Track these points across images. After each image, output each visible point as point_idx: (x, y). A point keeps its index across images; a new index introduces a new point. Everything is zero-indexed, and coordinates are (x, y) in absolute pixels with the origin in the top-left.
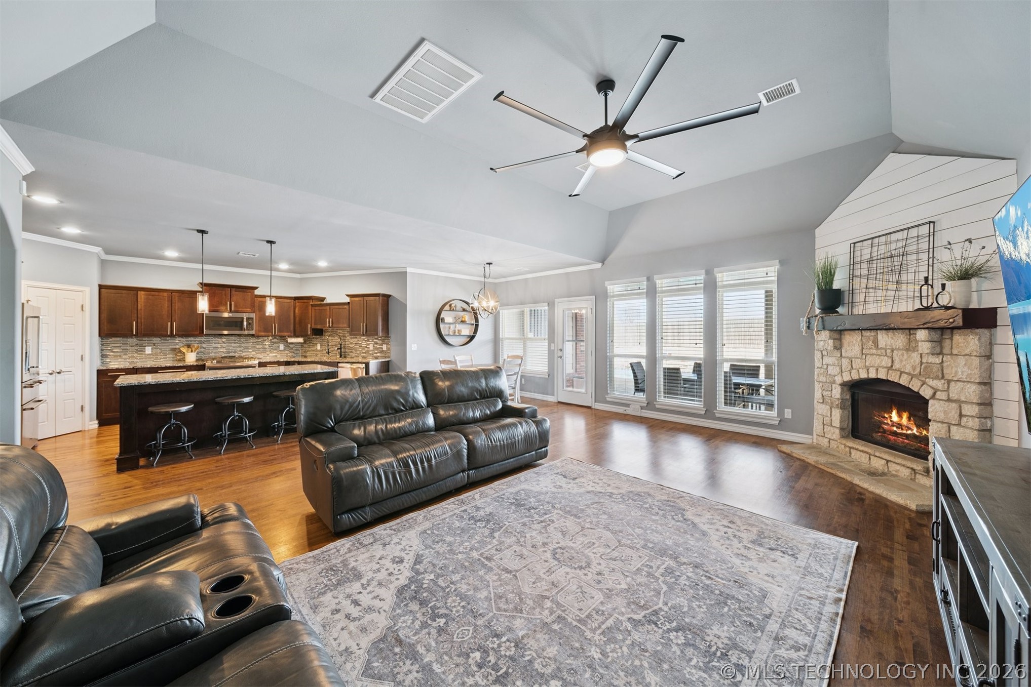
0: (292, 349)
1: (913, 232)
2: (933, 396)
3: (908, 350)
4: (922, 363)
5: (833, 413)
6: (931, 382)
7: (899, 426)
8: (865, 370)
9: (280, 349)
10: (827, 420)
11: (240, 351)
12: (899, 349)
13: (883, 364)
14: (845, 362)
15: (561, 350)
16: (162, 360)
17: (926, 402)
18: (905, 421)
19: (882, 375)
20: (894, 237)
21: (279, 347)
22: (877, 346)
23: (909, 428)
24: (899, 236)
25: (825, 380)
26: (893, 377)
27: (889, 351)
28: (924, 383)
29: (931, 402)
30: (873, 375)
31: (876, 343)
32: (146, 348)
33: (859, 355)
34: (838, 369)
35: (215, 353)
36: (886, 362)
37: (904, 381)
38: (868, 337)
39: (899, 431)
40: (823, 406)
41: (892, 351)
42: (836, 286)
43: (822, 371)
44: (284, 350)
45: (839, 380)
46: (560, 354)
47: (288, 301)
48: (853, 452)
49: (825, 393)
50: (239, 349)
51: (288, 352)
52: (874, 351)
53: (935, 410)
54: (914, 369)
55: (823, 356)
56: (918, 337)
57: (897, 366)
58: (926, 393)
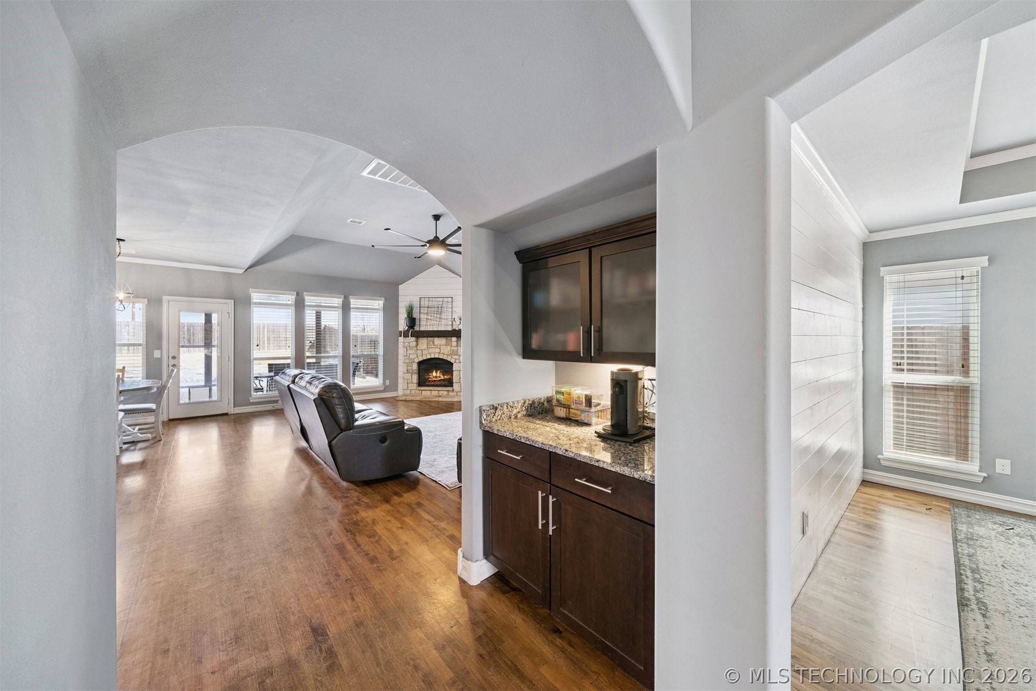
1: (445, 299)
2: (455, 362)
3: (446, 345)
4: (451, 350)
5: (413, 376)
6: (454, 357)
7: (436, 377)
8: (429, 355)
10: (410, 381)
12: (443, 345)
13: (437, 351)
14: (419, 352)
15: (174, 358)
17: (452, 364)
18: (438, 375)
19: (437, 356)
20: (439, 299)
22: (434, 345)
23: (440, 377)
24: (441, 299)
25: (408, 361)
26: (441, 357)
27: (439, 346)
28: (452, 357)
29: (454, 364)
30: (433, 356)
31: (433, 342)
33: (426, 348)
34: (416, 355)
36: (438, 350)
37: (445, 358)
38: (430, 341)
39: (436, 379)
40: (408, 374)
41: (440, 346)
42: (414, 316)
43: (407, 357)
45: (417, 360)
46: (172, 362)
48: (423, 392)
49: (408, 368)
52: (433, 346)
53: (455, 367)
54: (448, 352)
55: (407, 350)
56: (453, 340)
57: (442, 352)
58: (452, 361)
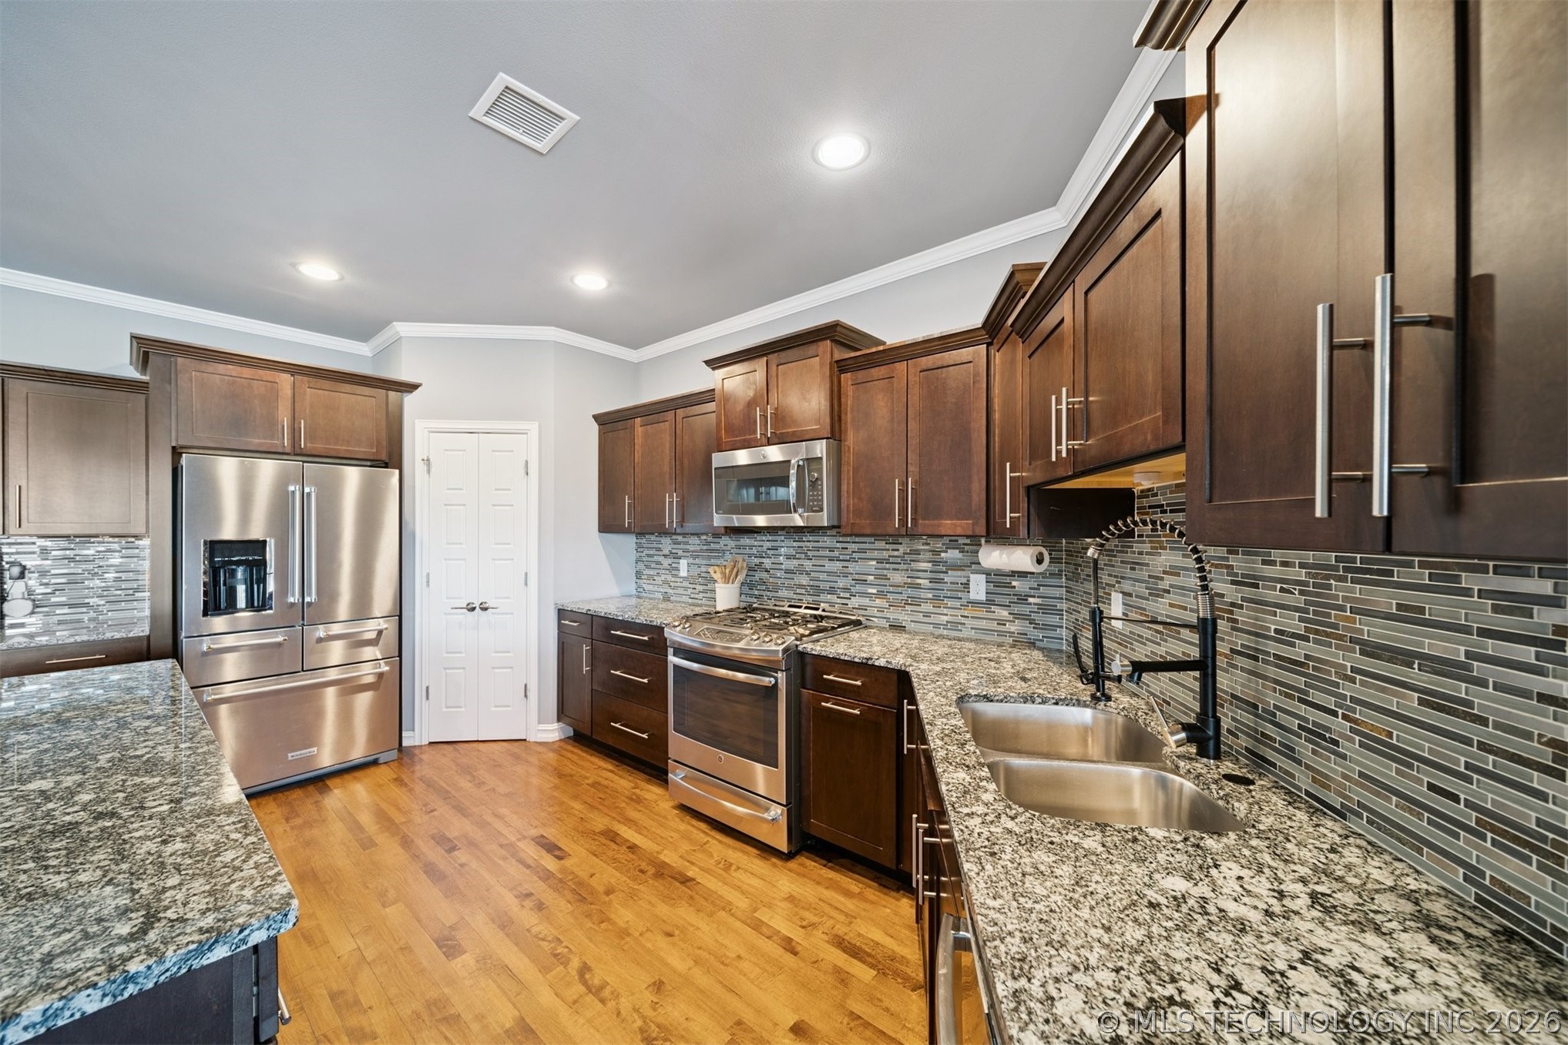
0: (1022, 599)
9: (973, 596)
11: (846, 589)
16: (701, 595)
21: (966, 585)
32: (681, 561)
35: (789, 588)
44: (990, 602)
47: (965, 353)
50: (841, 583)
51: (1004, 613)
